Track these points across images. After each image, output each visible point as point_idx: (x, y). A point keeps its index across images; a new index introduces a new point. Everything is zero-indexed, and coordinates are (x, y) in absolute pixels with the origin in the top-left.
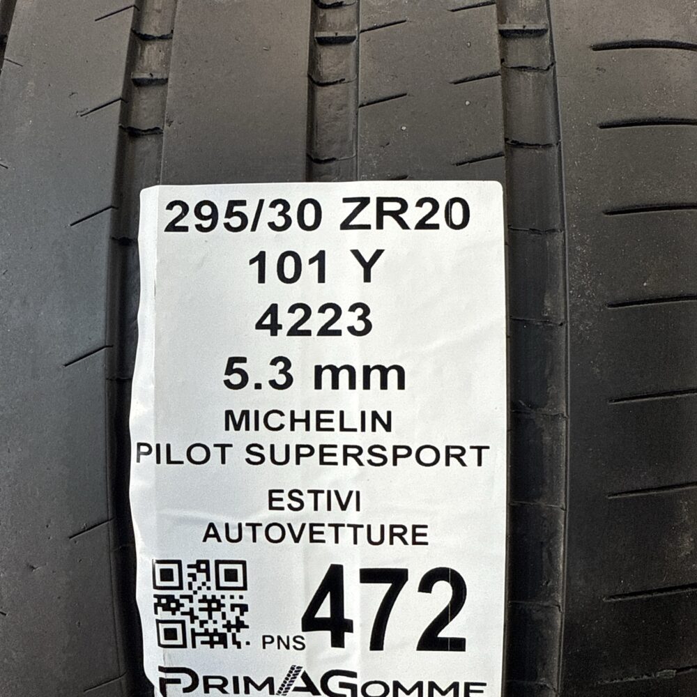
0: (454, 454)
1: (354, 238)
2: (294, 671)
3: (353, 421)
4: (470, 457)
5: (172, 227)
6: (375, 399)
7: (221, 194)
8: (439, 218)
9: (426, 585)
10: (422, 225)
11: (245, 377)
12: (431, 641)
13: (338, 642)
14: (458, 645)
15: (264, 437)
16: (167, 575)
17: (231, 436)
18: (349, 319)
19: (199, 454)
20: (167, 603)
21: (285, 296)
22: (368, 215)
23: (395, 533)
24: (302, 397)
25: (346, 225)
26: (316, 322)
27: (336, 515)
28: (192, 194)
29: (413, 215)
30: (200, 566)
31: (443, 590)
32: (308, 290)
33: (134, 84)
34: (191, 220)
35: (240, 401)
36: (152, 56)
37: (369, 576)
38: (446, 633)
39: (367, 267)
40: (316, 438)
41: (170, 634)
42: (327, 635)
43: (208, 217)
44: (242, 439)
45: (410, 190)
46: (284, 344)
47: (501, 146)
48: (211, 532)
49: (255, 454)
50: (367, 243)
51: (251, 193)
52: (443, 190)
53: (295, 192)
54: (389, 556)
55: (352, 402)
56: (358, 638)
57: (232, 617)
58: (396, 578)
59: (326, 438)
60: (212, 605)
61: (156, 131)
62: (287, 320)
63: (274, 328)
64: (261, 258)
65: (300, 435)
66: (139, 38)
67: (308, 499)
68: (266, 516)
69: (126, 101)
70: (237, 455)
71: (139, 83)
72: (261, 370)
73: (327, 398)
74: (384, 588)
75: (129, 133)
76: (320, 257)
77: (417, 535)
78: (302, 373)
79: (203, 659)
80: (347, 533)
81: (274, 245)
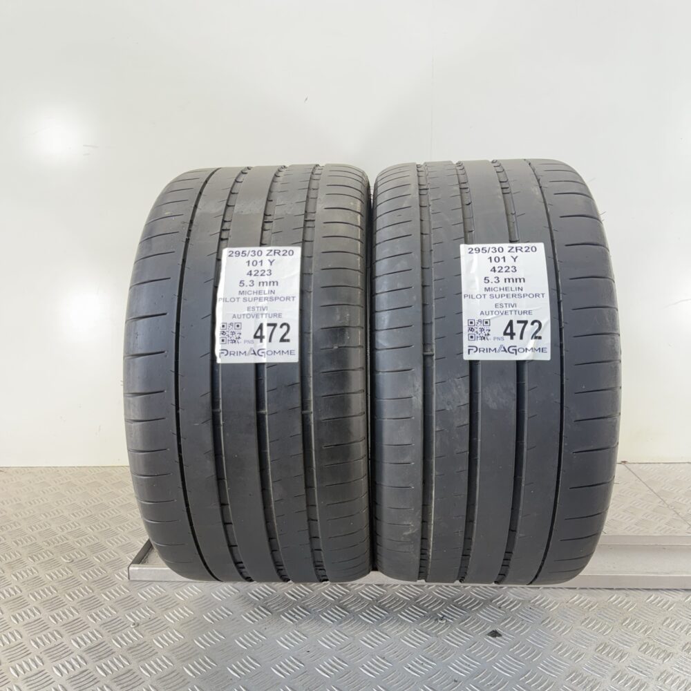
0: (288, 298)
1: (269, 257)
2: (251, 349)
3: (267, 292)
4: (291, 299)
5: (230, 256)
6: (272, 288)
7: (241, 249)
8: (287, 254)
9: (281, 326)
10: (284, 255)
11: (244, 284)
12: (282, 340)
13: (261, 341)
14: (288, 341)
15: (247, 296)
16: (223, 326)
17: (240, 296)
18: (267, 272)
19: (233, 300)
20: (223, 333)
21: (253, 268)
22: (272, 253)
23: (275, 315)
24: (256, 288)
25: (267, 255)
26: (260, 273)
27: (262, 312)
28: (235, 249)
29: (282, 253)
30: (231, 324)
31: (285, 328)
32: (259, 267)
33: (222, 230)
34: (234, 254)
35: (242, 289)
36: (226, 226)
37: (269, 325)
38: (285, 338)
39: (271, 263)
40: (258, 296)
41: (223, 341)
42: (259, 340)
43: (238, 254)
44: (242, 297)
45: (281, 248)
46: (253, 278)
47: (301, 240)
48: (234, 316)
49: (245, 300)
50: (271, 258)
51: (247, 249)
52: (288, 248)
53: (257, 249)
54: (273, 321)
55: (266, 288)
56: (265, 340)
57: (237, 336)
58: (275, 325)
59: (260, 296)
60: (233, 333)
61: (227, 239)
62: (253, 273)
63: (251, 275)
64: (249, 262)
65: (255, 296)
66: (224, 221)
67: (256, 309)
68: (246, 312)
69: (221, 233)
70: (241, 300)
71: (224, 230)
72: (247, 282)
73: (261, 288)
74: (272, 327)
75: (221, 239)
76: (261, 261)
77: (279, 315)
78: (256, 283)
79: (231, 347)
80: (264, 316)
81: (251, 259)
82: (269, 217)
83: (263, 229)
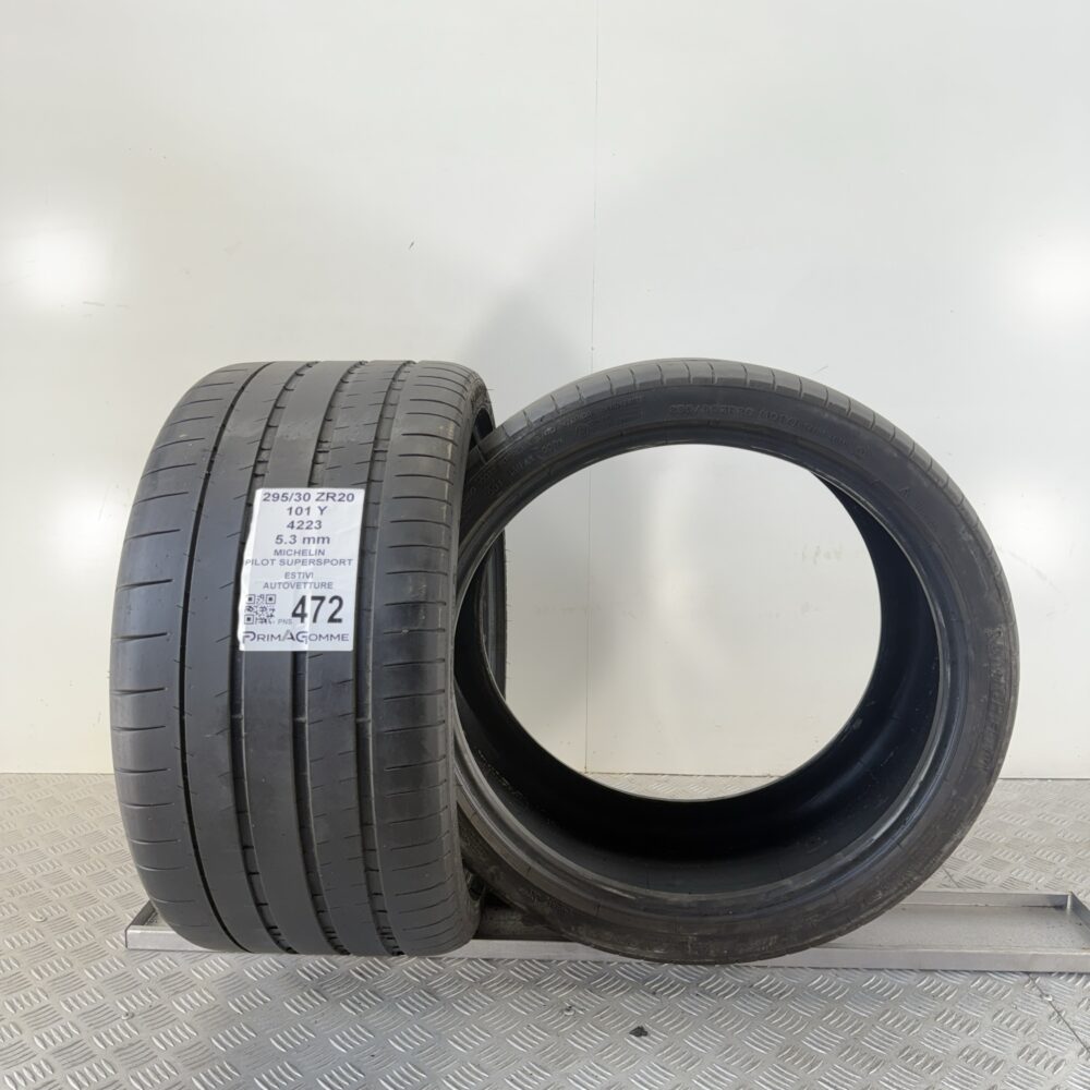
0: (342, 562)
1: (319, 503)
2: (288, 631)
3: (313, 552)
4: (347, 563)
5: (265, 500)
6: (321, 546)
7: (281, 491)
8: (345, 498)
9: (331, 601)
10: (340, 500)
11: (282, 540)
12: (332, 620)
13: (302, 621)
14: (340, 621)
15: (285, 557)
16: (250, 599)
17: (276, 557)
18: (315, 525)
19: (265, 562)
20: (249, 609)
21: (296, 519)
22: (324, 497)
23: (323, 585)
24: (299, 546)
25: (317, 500)
26: (305, 526)
27: (305, 580)
28: (272, 491)
29: (337, 498)
30: (261, 596)
31: (336, 602)
32: (303, 516)
33: (258, 462)
34: (271, 498)
35: (279, 547)
36: (264, 455)
37: (314, 598)
38: (336, 617)
39: (322, 511)
40: (302, 558)
41: (249, 619)
42: (299, 619)
43: (276, 497)
44: (278, 558)
45: (337, 491)
46: (295, 531)
47: (366, 480)
48: (266, 585)
49: (282, 562)
50: (322, 504)
51: (290, 491)
52: (347, 491)
53: (303, 491)
54: (319, 593)
55: (313, 547)
56: (308, 620)
57: (269, 613)
58: (322, 599)
59: (304, 558)
60: (264, 609)
61: (263, 475)
62: (296, 525)
63: (292, 527)
64: (291, 509)
65: (297, 557)
66: (261, 449)
67: (297, 576)
68: (283, 580)
69: (255, 466)
70: (277, 563)
71: (260, 462)
72: (287, 538)
73: (306, 546)
74: (318, 602)
75: (255, 475)
76: (308, 509)
77: (329, 585)
78: (299, 539)
79: (259, 628)
80: (308, 586)
81: (295, 505)
82: (324, 445)
83: (315, 462)
